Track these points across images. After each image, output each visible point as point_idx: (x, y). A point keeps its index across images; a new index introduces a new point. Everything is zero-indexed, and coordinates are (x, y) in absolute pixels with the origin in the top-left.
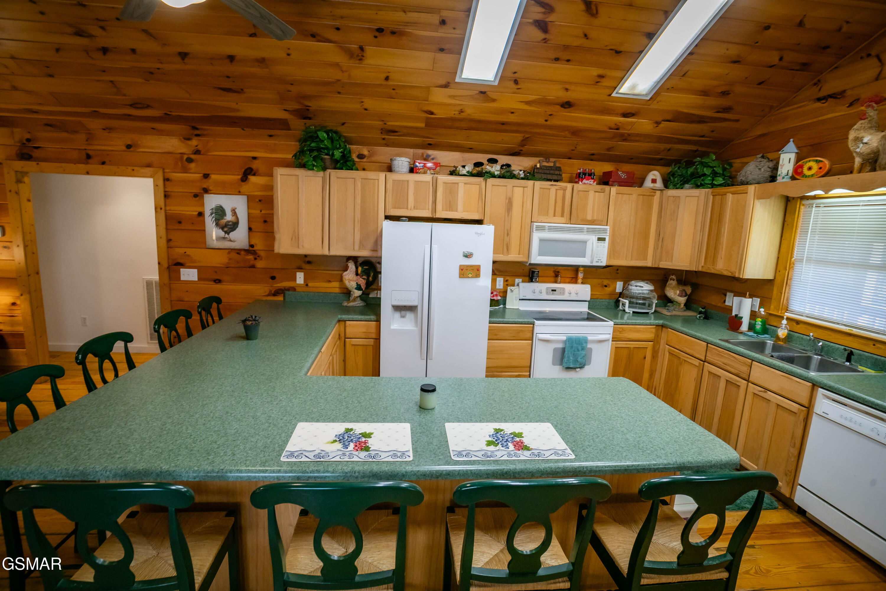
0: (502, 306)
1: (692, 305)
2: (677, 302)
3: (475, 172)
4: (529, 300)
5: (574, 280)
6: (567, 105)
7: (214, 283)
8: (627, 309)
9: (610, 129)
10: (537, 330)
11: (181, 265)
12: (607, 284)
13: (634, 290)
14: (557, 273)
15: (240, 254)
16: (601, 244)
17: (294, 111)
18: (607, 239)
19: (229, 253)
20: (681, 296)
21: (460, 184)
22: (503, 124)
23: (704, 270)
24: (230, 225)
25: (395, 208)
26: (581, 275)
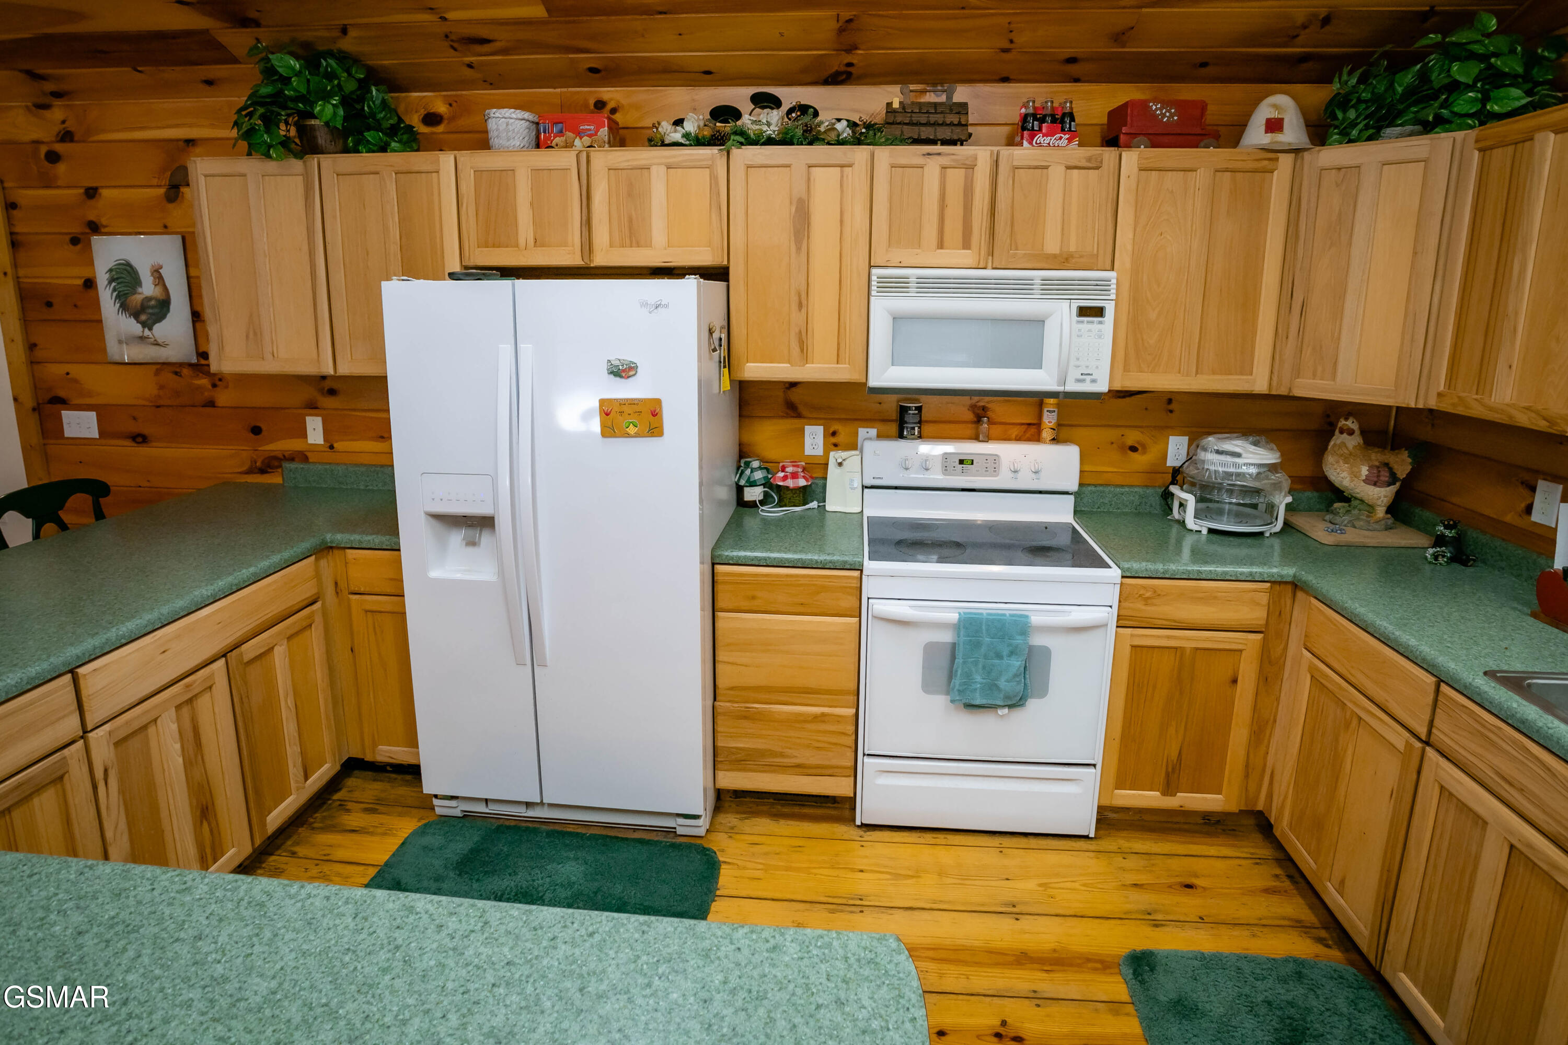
0: (814, 504)
1: (1418, 510)
2: (1362, 501)
5: (1033, 430)
7: (132, 444)
8: (1191, 523)
10: (867, 588)
11: (62, 402)
12: (1138, 442)
13: (1213, 463)
15: (181, 376)
16: (1090, 325)
18: (1110, 308)
19: (157, 373)
20: (1375, 484)
21: (654, 172)
24: (153, 307)
25: (486, 245)
26: (1049, 419)
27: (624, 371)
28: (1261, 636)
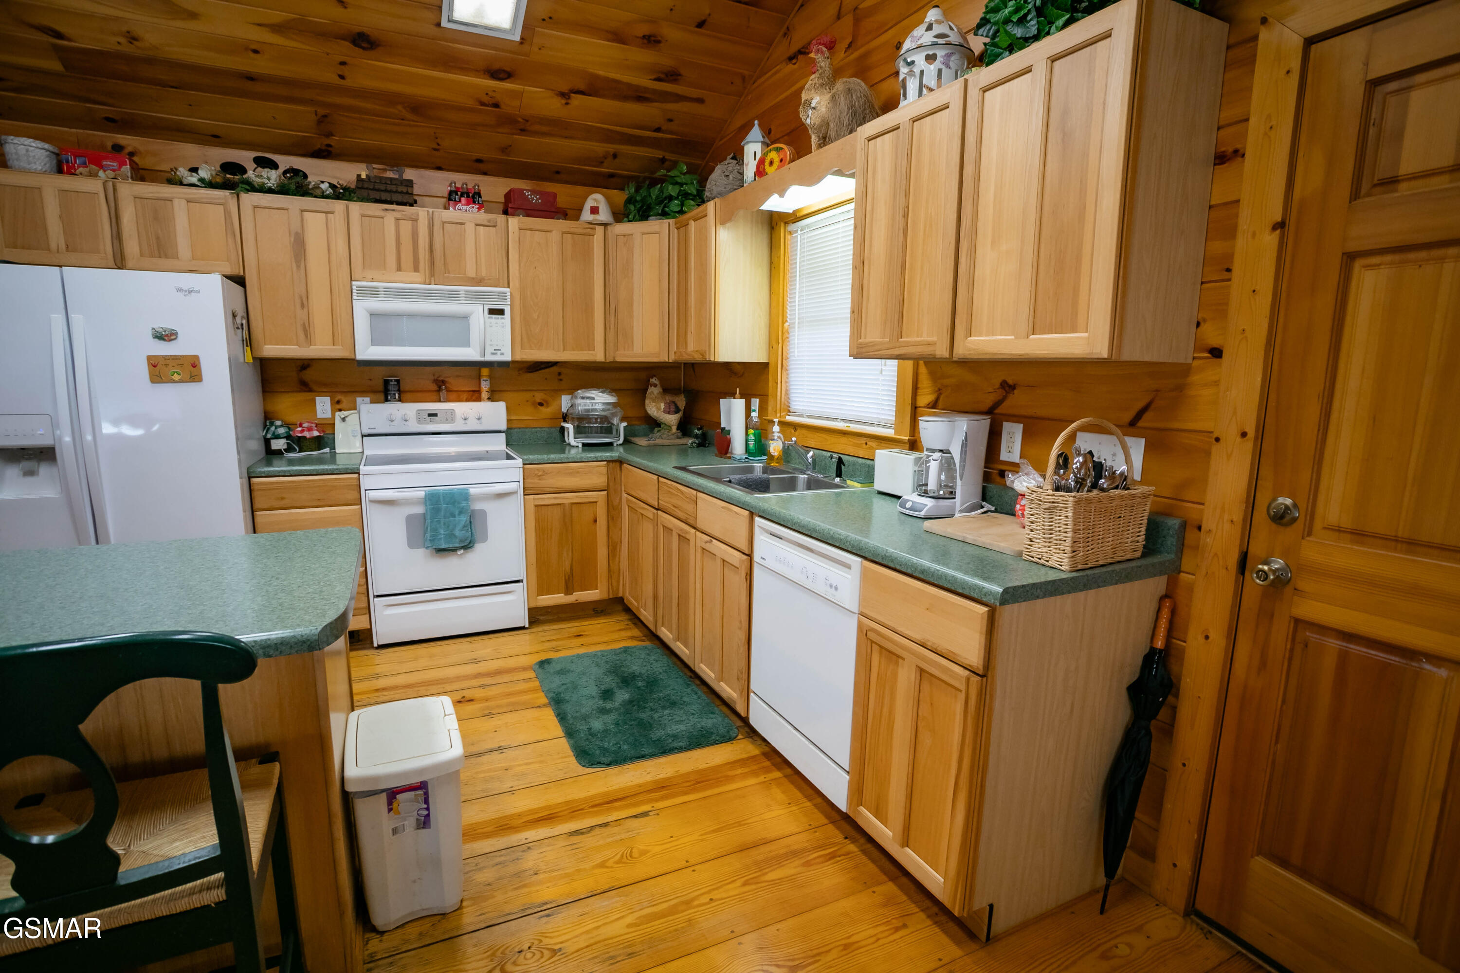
0: (325, 449)
1: (687, 426)
2: (665, 424)
3: (219, 180)
4: (386, 435)
6: (363, 41)
8: (573, 442)
9: (483, 104)
10: (365, 483)
12: (544, 400)
13: (583, 405)
14: (441, 384)
16: (497, 320)
18: (507, 310)
20: (669, 413)
21: (176, 202)
22: (251, 78)
23: (677, 358)
26: (485, 384)
27: (167, 336)
28: (606, 492)
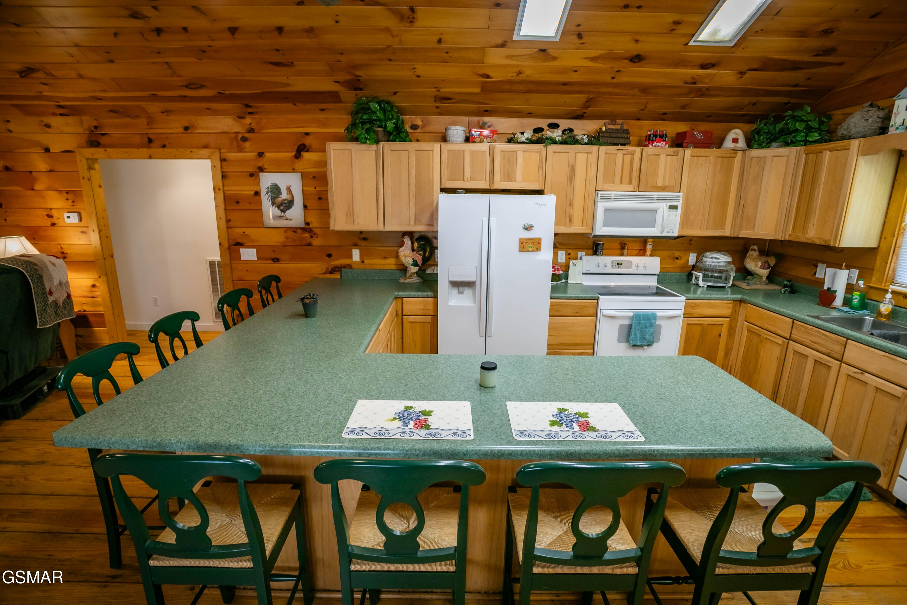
0: (564, 281)
1: (776, 278)
2: (758, 275)
3: (534, 138)
4: (593, 274)
5: (642, 252)
6: (637, 59)
7: (272, 262)
8: (701, 283)
9: (686, 83)
10: (601, 305)
11: (241, 245)
12: (679, 256)
13: (709, 262)
14: (623, 246)
15: (296, 233)
16: (673, 213)
17: (344, 82)
18: (680, 206)
19: (285, 232)
20: (763, 268)
21: (519, 152)
22: (565, 84)
23: (792, 239)
24: (286, 203)
25: (451, 180)
26: (649, 247)
27: (529, 228)
28: (729, 319)
